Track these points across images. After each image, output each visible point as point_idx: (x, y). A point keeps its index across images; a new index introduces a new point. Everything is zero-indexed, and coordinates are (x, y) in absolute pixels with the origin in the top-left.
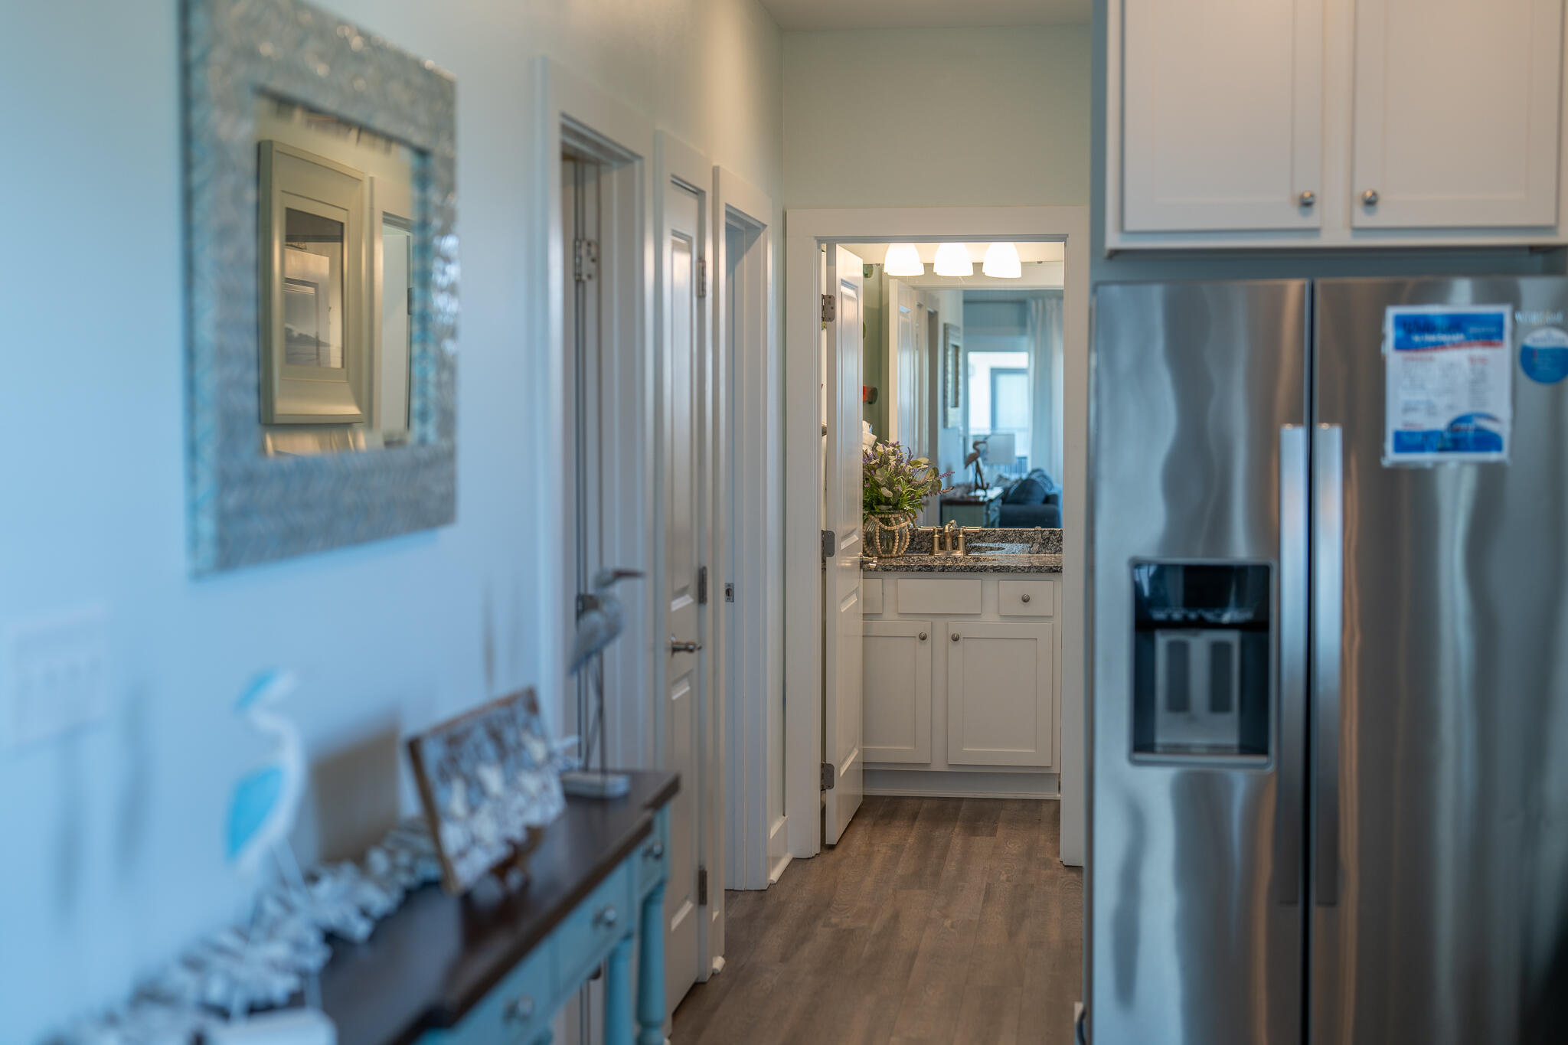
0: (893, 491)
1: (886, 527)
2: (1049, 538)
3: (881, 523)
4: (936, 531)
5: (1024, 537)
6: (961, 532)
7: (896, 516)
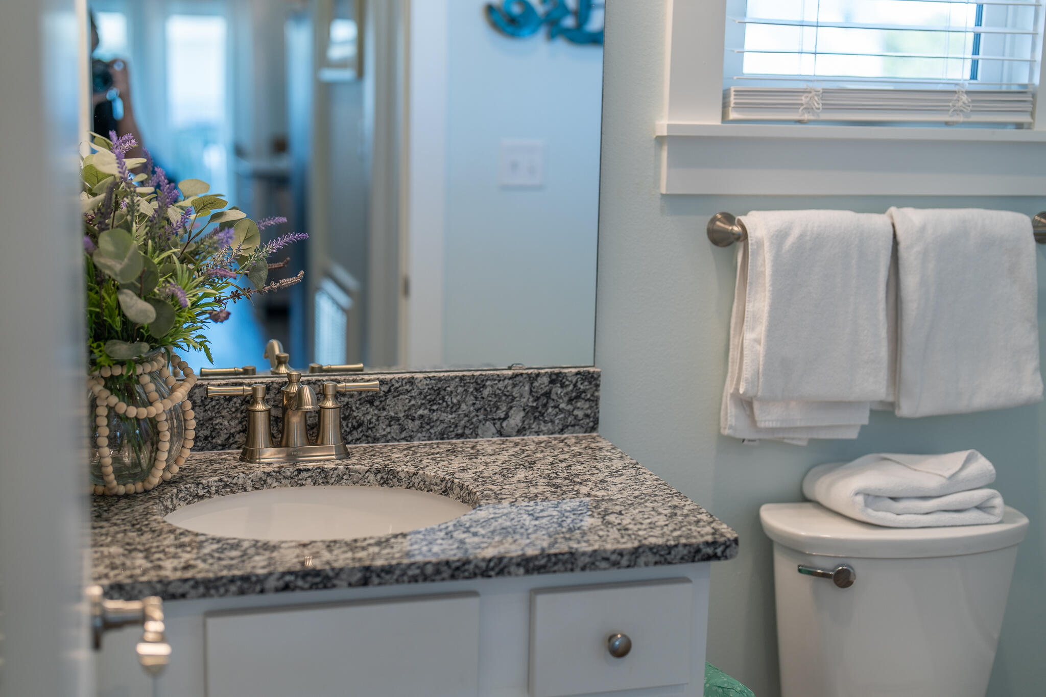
0: (157, 303)
1: (132, 411)
2: (547, 395)
3: (114, 400)
4: (260, 394)
5: (486, 392)
6: (330, 392)
7: (156, 366)
